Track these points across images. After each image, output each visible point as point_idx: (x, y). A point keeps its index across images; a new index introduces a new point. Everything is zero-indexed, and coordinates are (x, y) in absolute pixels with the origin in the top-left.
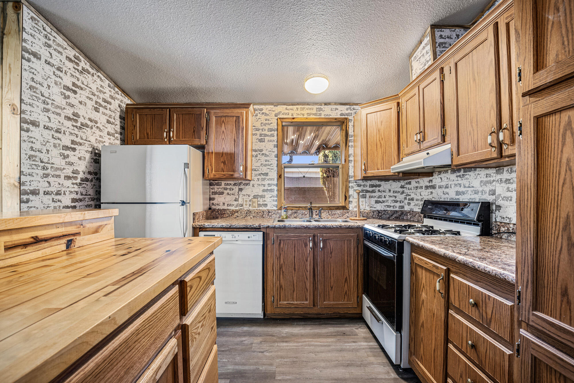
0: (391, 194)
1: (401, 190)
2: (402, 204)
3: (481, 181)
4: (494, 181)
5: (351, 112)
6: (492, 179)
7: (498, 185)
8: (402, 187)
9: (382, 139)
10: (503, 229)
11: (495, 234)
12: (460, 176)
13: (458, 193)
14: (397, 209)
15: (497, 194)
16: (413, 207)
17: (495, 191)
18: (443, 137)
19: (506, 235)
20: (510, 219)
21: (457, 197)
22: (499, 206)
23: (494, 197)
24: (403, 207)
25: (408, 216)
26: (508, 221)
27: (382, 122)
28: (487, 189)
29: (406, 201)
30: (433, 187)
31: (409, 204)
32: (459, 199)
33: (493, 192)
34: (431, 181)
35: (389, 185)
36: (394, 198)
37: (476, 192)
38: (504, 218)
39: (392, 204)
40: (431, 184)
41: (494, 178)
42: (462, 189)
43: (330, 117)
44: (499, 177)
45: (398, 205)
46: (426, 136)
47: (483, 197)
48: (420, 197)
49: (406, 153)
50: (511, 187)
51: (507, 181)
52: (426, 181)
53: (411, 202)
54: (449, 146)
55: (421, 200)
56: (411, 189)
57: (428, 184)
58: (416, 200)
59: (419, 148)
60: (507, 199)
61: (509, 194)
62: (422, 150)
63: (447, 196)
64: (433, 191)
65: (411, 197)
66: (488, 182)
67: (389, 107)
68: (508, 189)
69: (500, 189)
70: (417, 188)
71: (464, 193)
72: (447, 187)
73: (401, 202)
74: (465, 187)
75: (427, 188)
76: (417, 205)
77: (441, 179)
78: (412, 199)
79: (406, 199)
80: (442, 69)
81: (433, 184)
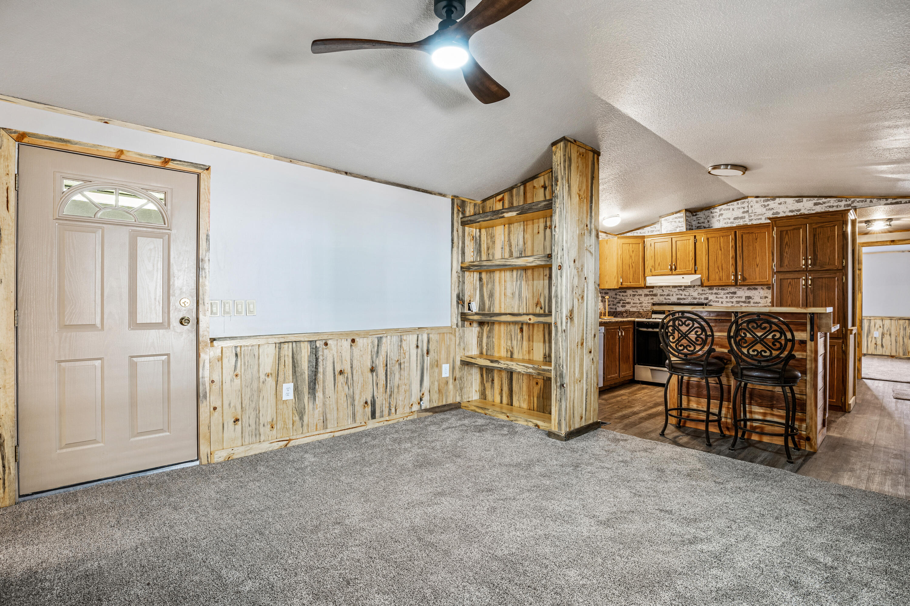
3: (698, 294)
6: (706, 292)
7: (710, 295)
8: (616, 295)
9: (633, 263)
12: (681, 290)
13: (678, 299)
15: (709, 299)
16: (629, 308)
18: (695, 271)
21: (678, 301)
22: (711, 305)
23: (707, 301)
24: (616, 309)
27: (633, 252)
28: (703, 297)
29: (620, 305)
30: (655, 295)
31: (623, 306)
32: (680, 302)
33: (707, 299)
34: (652, 291)
37: (695, 298)
40: (651, 293)
42: (683, 297)
44: (710, 291)
45: (614, 307)
46: (678, 267)
47: (700, 301)
48: (638, 302)
49: (654, 274)
50: (718, 296)
51: (716, 294)
52: (646, 291)
53: (626, 305)
54: (700, 276)
55: (640, 303)
56: (626, 296)
57: (648, 293)
58: (634, 303)
59: (670, 273)
60: (716, 302)
61: (717, 299)
62: (674, 275)
63: (669, 300)
64: (654, 297)
65: (627, 301)
66: (703, 294)
67: (638, 242)
68: (717, 297)
69: (711, 297)
70: (634, 295)
71: (684, 299)
72: (668, 295)
73: (616, 305)
74: (685, 295)
75: (646, 295)
76: (635, 307)
77: (663, 290)
78: (629, 303)
79: (619, 303)
80: (695, 237)
81: (654, 293)
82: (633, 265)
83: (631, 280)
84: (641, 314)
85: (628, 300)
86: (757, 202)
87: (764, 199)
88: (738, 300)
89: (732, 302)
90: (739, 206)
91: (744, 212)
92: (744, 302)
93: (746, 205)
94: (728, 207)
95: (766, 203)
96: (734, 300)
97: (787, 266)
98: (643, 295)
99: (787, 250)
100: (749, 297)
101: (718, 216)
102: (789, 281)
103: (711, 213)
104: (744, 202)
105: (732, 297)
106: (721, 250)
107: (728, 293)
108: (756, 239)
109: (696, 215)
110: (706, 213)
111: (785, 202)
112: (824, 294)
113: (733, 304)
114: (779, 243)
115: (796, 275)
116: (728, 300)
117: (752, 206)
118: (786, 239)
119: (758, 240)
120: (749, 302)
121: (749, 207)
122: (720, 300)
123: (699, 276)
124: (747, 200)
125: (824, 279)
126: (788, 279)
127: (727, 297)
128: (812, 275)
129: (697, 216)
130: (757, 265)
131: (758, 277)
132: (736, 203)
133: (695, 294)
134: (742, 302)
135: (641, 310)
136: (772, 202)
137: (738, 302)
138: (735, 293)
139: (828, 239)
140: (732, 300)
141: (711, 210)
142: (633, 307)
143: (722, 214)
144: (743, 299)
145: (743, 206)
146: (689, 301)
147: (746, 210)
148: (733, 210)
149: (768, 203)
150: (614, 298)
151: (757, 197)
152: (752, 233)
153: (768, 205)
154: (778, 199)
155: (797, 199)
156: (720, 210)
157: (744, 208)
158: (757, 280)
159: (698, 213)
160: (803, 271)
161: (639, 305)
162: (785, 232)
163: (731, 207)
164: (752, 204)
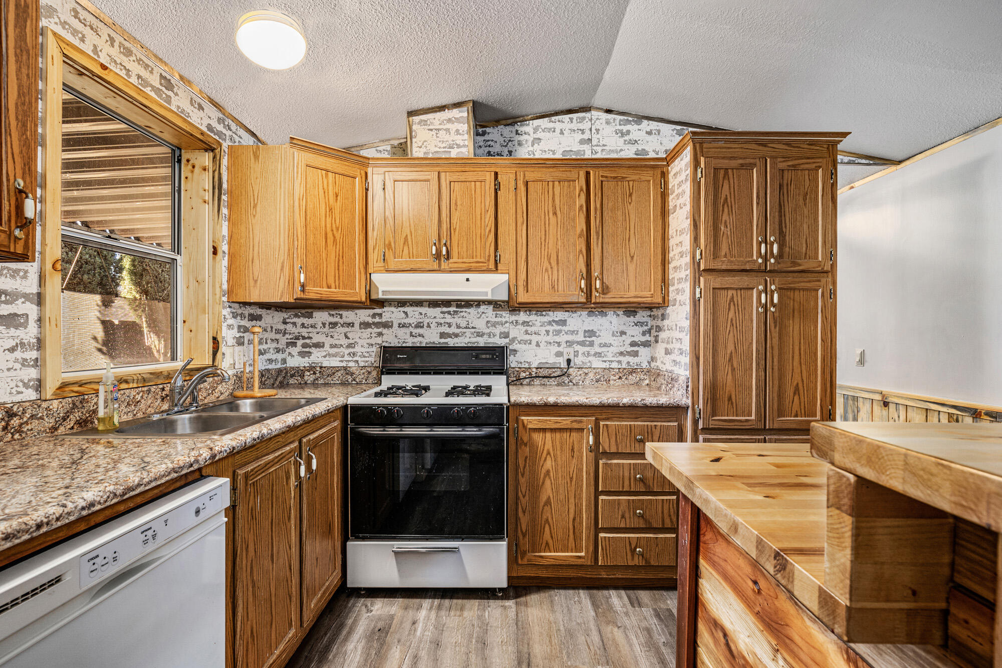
0: (273, 336)
1: (282, 327)
2: (283, 356)
3: (488, 322)
4: (506, 322)
5: (224, 131)
6: (504, 320)
7: (512, 327)
8: (285, 323)
9: (337, 229)
10: (523, 375)
11: (513, 381)
12: (449, 313)
13: (443, 335)
14: (279, 366)
15: (511, 337)
16: (320, 360)
17: (508, 333)
18: (493, 263)
19: (528, 380)
20: (529, 363)
21: (443, 340)
22: (515, 351)
23: (507, 340)
24: (284, 361)
25: (306, 378)
26: (527, 366)
27: (337, 196)
28: (498, 330)
29: (295, 351)
30: (387, 325)
31: (302, 354)
32: (447, 343)
33: (506, 335)
34: (380, 315)
35: (270, 316)
36: (275, 345)
37: (480, 334)
38: (521, 363)
39: (274, 357)
40: (377, 320)
41: (507, 319)
42: (452, 330)
43: (189, 119)
44: (514, 318)
45: (280, 356)
46: (454, 253)
47: (491, 340)
48: (345, 342)
49: (392, 267)
50: (530, 329)
51: (525, 323)
52: (364, 315)
53: (313, 350)
54: (505, 277)
55: (349, 346)
56: (313, 326)
57: (370, 320)
58: (332, 346)
59: (436, 267)
60: (525, 342)
61: (527, 337)
62: (444, 271)
63: (420, 339)
64: (385, 331)
65: (314, 341)
66: (498, 323)
67: (351, 173)
68: (527, 332)
69: (516, 332)
70: (334, 325)
71: (457, 335)
72: (419, 326)
73: (283, 351)
74: (458, 327)
75: (365, 325)
76: (335, 355)
77: (406, 313)
78: (318, 345)
79: (294, 344)
80: (496, 174)
81: (384, 320)
82: (338, 236)
83: (331, 281)
84: (352, 374)
85: (316, 339)
86: (608, 123)
87: (622, 117)
88: (570, 338)
89: (559, 344)
90: (574, 126)
91: (582, 142)
92: (582, 343)
93: (586, 125)
94: (551, 125)
95: (625, 128)
96: (563, 338)
97: (725, 256)
98: (357, 325)
99: (725, 217)
100: (591, 333)
101: (530, 143)
102: (730, 292)
103: (517, 133)
104: (584, 118)
105: (558, 333)
106: (555, 213)
107: (550, 323)
108: (631, 195)
109: (484, 134)
110: (507, 131)
111: (659, 131)
112: (797, 327)
113: (561, 349)
114: (711, 197)
115: (744, 281)
116: (550, 338)
117: (598, 130)
118: (725, 191)
119: (634, 198)
120: (591, 344)
121: (594, 131)
122: (535, 338)
123: (500, 279)
124: (588, 115)
125: (797, 293)
126: (727, 289)
127: (548, 332)
128: (777, 280)
129: (486, 137)
130: (632, 258)
131: (632, 287)
132: (566, 118)
133: (481, 325)
134: (578, 343)
135: (351, 364)
136: (636, 127)
137: (570, 343)
138: (563, 322)
139: (805, 200)
140: (557, 339)
141: (516, 127)
142: (329, 355)
143: (539, 139)
144: (580, 337)
145: (581, 126)
146: (467, 340)
147: (586, 136)
148: (562, 133)
149: (629, 127)
150: (278, 331)
151: (609, 111)
152: (623, 178)
153: (628, 132)
154: (645, 122)
155: (679, 127)
156: (536, 130)
157: (583, 131)
158: (632, 293)
159: (488, 130)
160: (758, 271)
161: (347, 351)
162: (722, 172)
163: (558, 126)
164: (597, 125)
